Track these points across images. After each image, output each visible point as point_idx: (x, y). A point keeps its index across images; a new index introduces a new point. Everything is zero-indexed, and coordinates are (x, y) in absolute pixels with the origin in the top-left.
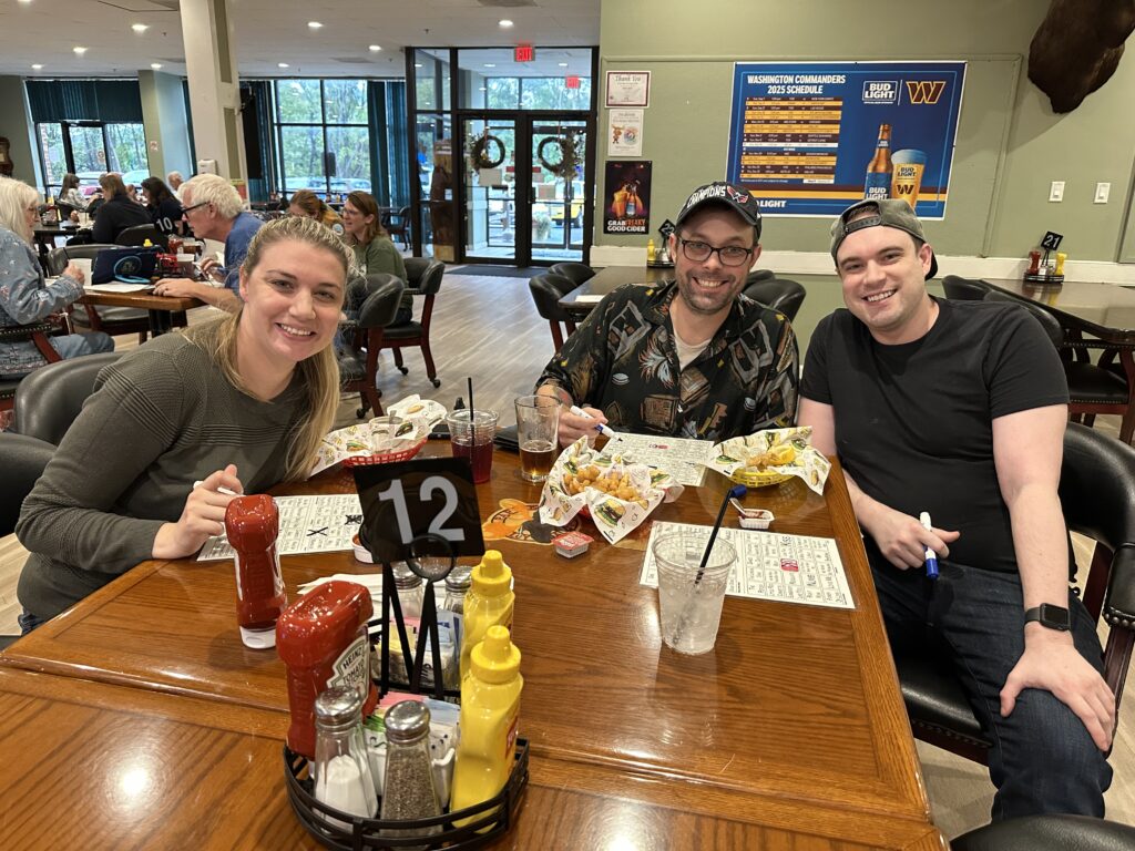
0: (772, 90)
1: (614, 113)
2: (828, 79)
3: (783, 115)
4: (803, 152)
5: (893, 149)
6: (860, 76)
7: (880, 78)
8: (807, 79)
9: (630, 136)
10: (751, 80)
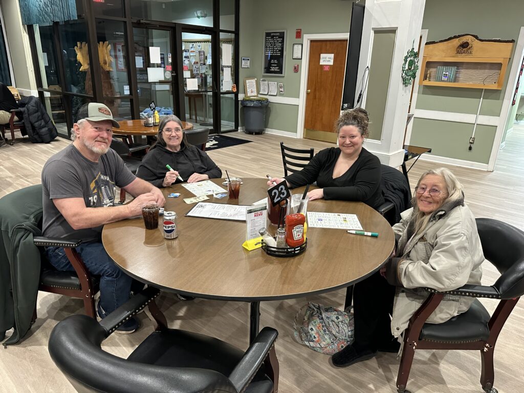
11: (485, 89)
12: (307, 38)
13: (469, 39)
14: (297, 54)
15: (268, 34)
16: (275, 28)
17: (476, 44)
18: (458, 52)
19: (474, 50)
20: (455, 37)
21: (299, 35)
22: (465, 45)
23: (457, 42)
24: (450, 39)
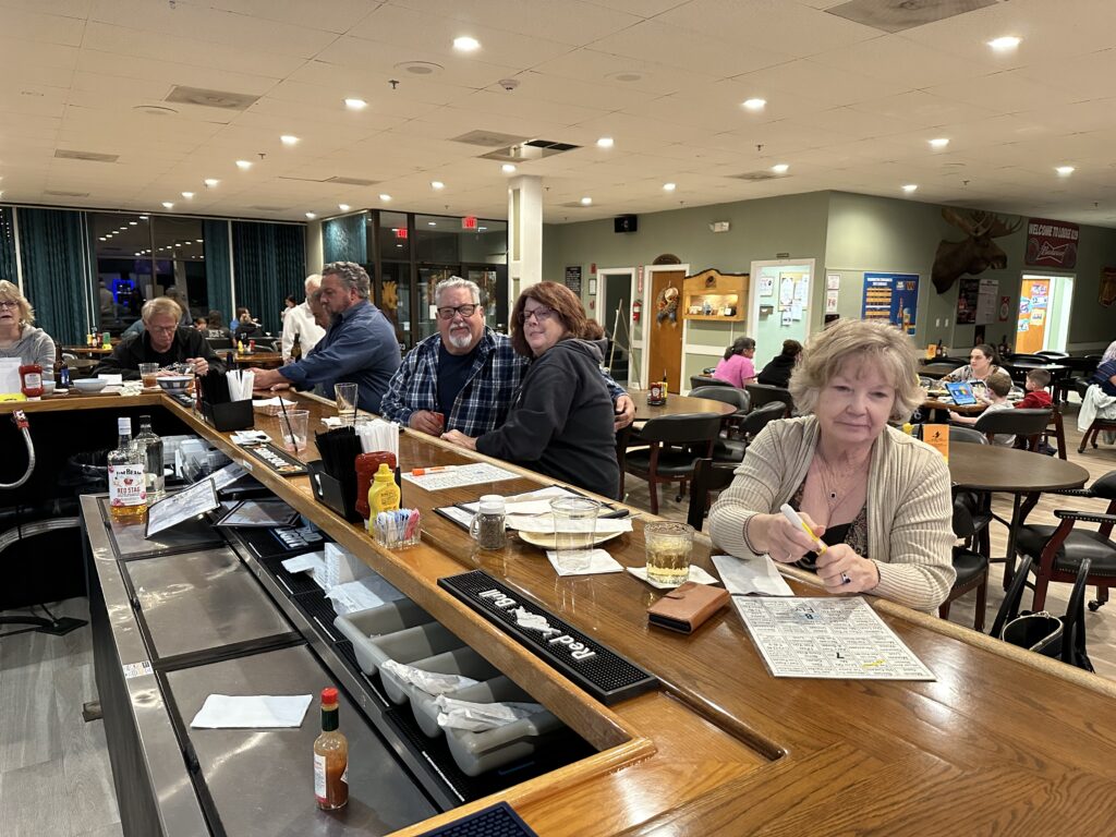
0: (875, 284)
1: (829, 293)
2: (888, 280)
3: (877, 294)
4: (881, 310)
5: (904, 308)
6: (897, 278)
7: (900, 280)
8: (883, 280)
9: (834, 304)
10: (869, 279)
11: (735, 322)
12: (600, 273)
13: (713, 273)
14: (592, 291)
15: (568, 269)
16: (574, 263)
17: (718, 278)
18: (707, 286)
19: (717, 283)
20: (705, 271)
21: (594, 271)
22: (711, 279)
23: (705, 277)
24: (701, 273)
